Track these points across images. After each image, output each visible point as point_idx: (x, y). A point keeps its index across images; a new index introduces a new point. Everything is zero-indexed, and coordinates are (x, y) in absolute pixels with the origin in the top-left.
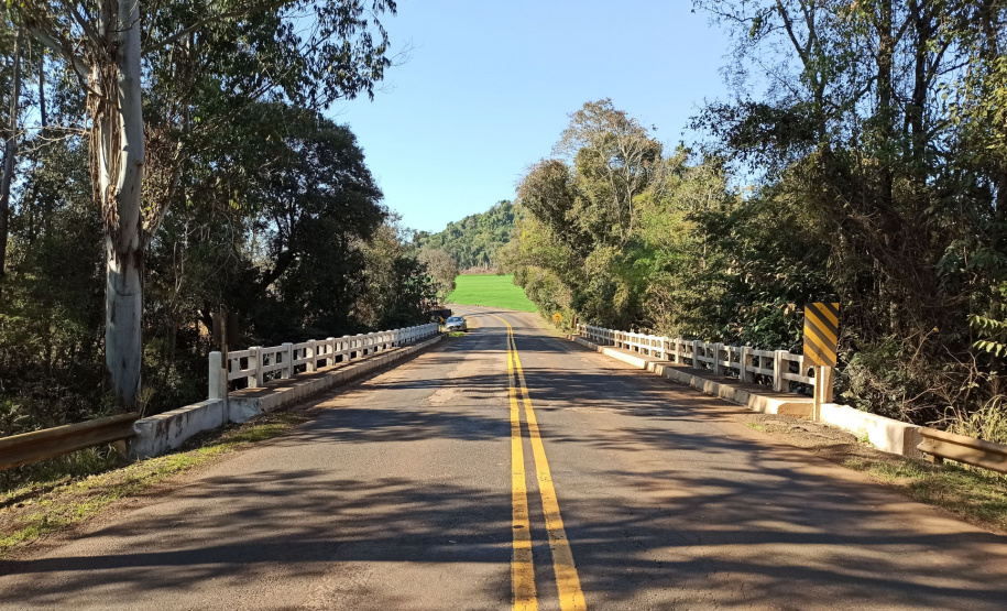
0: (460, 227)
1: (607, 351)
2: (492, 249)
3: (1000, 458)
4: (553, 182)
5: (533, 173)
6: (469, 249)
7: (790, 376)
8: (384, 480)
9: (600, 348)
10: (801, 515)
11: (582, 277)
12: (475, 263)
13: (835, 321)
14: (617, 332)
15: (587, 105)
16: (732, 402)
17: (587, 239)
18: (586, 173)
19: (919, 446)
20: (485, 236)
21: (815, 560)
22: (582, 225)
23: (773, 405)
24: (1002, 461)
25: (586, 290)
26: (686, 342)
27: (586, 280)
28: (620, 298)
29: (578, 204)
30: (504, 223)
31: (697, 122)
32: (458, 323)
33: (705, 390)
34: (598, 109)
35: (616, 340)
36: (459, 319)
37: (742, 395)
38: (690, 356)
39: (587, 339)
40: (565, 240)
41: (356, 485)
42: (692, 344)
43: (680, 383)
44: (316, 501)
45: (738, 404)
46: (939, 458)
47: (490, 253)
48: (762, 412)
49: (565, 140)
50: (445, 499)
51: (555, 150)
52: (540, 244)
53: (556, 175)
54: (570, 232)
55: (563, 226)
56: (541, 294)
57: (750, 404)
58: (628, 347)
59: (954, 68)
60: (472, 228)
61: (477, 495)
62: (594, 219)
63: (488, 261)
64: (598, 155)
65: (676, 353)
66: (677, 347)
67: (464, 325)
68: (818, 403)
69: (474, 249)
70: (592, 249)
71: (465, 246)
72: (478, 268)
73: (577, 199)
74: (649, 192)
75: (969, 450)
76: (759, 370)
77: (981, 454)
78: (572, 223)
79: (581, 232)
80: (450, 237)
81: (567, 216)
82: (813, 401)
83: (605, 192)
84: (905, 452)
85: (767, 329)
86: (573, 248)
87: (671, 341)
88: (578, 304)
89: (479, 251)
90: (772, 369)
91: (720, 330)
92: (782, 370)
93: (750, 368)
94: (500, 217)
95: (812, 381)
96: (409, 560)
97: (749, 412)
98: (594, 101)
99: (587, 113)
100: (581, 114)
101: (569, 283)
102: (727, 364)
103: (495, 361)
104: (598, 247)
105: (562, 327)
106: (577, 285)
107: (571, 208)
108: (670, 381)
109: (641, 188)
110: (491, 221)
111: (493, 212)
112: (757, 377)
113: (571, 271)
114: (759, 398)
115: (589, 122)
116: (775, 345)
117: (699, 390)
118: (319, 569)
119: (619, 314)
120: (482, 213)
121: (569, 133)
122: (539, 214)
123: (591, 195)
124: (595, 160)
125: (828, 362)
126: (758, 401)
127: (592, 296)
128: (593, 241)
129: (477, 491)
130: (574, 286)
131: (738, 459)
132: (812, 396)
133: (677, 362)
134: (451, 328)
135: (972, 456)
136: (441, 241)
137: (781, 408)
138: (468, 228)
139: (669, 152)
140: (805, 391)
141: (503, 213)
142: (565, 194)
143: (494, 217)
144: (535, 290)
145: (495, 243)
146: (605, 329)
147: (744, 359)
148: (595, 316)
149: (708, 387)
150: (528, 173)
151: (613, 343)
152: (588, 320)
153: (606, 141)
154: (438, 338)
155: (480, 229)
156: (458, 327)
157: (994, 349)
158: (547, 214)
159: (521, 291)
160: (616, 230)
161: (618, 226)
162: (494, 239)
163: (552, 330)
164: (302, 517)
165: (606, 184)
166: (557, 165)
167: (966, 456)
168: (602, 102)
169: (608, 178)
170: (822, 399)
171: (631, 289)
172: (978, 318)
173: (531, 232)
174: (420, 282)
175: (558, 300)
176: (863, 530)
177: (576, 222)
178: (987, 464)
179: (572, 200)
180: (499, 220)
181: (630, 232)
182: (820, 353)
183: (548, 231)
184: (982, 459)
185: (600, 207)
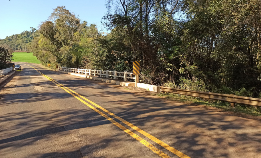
0: (11, 38)
1: (71, 74)
2: (23, 45)
3: (175, 91)
4: (50, 27)
5: (43, 24)
6: (14, 45)
7: (128, 77)
8: (52, 111)
9: (69, 73)
10: (155, 105)
11: (60, 54)
12: (17, 49)
13: (139, 65)
14: (73, 69)
15: (58, 7)
16: (115, 84)
17: (61, 43)
18: (60, 26)
19: (160, 90)
20: (20, 41)
21: (167, 113)
22: (59, 40)
23: (127, 84)
24: (176, 92)
25: (61, 58)
26: (97, 71)
27: (61, 55)
28: (74, 60)
29: (57, 34)
30: (26, 37)
31: (105, 18)
32: (18, 67)
33: (107, 82)
34: (61, 9)
35: (73, 71)
36: (18, 66)
37: (118, 82)
38: (99, 74)
39: (62, 71)
40: (54, 43)
41: (46, 113)
42: (99, 71)
43: (98, 81)
44: (40, 118)
45: (117, 85)
46: (164, 92)
47: (22, 46)
48: (124, 86)
49: (52, 16)
50: (77, 113)
51: (49, 18)
52: (46, 44)
53: (50, 25)
54: (55, 41)
55: (53, 39)
56: (43, 58)
57: (121, 84)
58: (78, 72)
59: (152, 12)
60: (15, 38)
61: (84, 111)
62: (63, 38)
63: (21, 48)
64: (63, 21)
65: (94, 73)
66: (95, 72)
67: (20, 68)
68: (136, 83)
69: (16, 45)
70: (62, 46)
71: (13, 44)
72: (18, 51)
73: (57, 32)
74: (78, 32)
75: (170, 90)
76: (120, 76)
77: (172, 90)
78: (56, 39)
79: (59, 41)
80: (7, 41)
81: (55, 37)
82: (135, 83)
83: (65, 31)
84: (157, 92)
85: (121, 67)
86: (56, 46)
87: (92, 70)
88: (59, 61)
89: (18, 45)
90: (123, 76)
91: (107, 67)
92: (126, 76)
93: (117, 76)
94: (25, 35)
95: (134, 78)
96: (88, 127)
97: (121, 86)
98: (60, 6)
99: (58, 9)
100: (56, 9)
101: (55, 55)
102: (110, 75)
103: (41, 78)
104: (64, 46)
105: (51, 67)
106: (58, 56)
107: (55, 35)
108: (96, 80)
109: (75, 30)
110: (22, 36)
111: (22, 34)
112: (120, 78)
113: (56, 52)
114: (123, 83)
115: (58, 12)
116: (123, 71)
117: (105, 82)
118: (67, 133)
119: (74, 64)
120: (19, 34)
121: (53, 14)
122: (45, 36)
123: (61, 31)
124: (62, 22)
125: (138, 74)
126: (123, 84)
127: (63, 59)
128: (62, 44)
129: (83, 110)
130: (57, 56)
131: (131, 96)
132: (135, 82)
133: (95, 75)
134: (16, 69)
135: (171, 91)
136: (4, 42)
137: (129, 85)
138: (14, 38)
139: (81, 22)
140: (133, 80)
141: (26, 34)
142: (53, 31)
143: (23, 35)
144: (41, 57)
145: (24, 43)
146: (69, 68)
147: (115, 74)
148: (64, 64)
149: (107, 81)
150: (41, 24)
151: (72, 72)
152: (62, 66)
153: (65, 18)
154: (14, 72)
155: (18, 39)
156: (18, 68)
157: (170, 70)
158: (48, 36)
159: (35, 57)
160: (69, 41)
161: (69, 40)
162: (23, 42)
163: (47, 68)
164: (42, 123)
165: (66, 29)
166: (51, 23)
167: (170, 91)
168: (62, 7)
169: (66, 28)
170: (137, 82)
171: (77, 57)
172: (169, 64)
173: (42, 41)
174: (6, 55)
175: (50, 60)
176: (168, 106)
177: (57, 39)
178: (174, 92)
179: (56, 33)
180: (25, 37)
181: (73, 42)
182: (136, 72)
183: (49, 41)
184: (173, 91)
185: (64, 35)
